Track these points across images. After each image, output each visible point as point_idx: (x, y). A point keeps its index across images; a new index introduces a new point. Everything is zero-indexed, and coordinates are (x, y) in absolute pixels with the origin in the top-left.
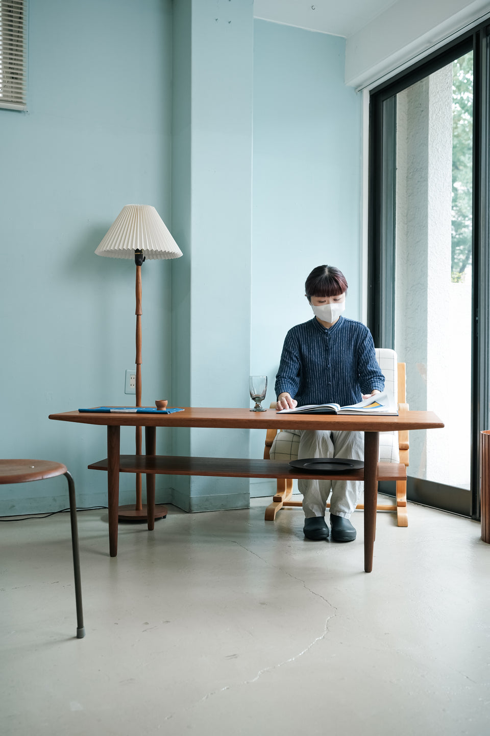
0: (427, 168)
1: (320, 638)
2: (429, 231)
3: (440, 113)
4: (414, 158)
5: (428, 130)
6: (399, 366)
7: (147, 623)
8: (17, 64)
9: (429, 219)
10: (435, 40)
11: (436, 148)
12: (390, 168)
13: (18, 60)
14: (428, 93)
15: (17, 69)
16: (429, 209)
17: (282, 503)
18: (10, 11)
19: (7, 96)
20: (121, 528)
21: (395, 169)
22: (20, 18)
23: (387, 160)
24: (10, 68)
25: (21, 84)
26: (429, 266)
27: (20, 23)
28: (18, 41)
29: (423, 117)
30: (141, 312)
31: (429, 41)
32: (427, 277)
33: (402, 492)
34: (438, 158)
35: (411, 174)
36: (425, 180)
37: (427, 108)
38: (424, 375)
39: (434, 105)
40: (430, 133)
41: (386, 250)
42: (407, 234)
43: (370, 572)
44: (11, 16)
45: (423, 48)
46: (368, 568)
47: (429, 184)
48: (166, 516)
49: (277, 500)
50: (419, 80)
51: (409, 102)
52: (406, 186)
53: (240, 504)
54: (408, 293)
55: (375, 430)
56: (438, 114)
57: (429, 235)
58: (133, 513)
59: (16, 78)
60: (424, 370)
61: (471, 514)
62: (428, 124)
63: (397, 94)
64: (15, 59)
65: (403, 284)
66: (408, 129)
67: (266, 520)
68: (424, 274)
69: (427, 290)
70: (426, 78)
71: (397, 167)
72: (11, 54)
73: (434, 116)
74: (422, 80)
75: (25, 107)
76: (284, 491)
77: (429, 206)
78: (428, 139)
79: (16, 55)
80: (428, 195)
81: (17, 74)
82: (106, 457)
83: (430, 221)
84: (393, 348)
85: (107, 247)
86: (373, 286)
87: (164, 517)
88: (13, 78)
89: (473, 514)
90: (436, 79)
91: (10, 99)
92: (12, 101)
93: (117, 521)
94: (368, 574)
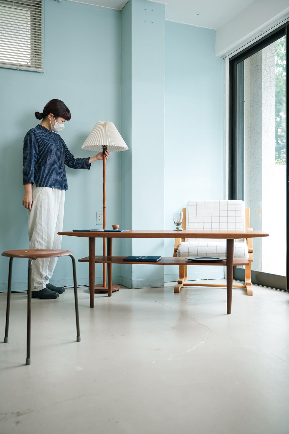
0: (261, 101)
1: (203, 342)
2: (263, 135)
3: (269, 70)
4: (254, 96)
5: (262, 80)
6: (246, 209)
7: (112, 336)
8: (38, 47)
9: (262, 129)
10: (265, 30)
11: (266, 90)
12: (241, 101)
13: (38, 45)
14: (262, 59)
15: (38, 50)
16: (262, 123)
17: (182, 284)
18: (34, 19)
19: (33, 64)
20: (96, 295)
21: (243, 101)
22: (40, 22)
23: (239, 97)
24: (34, 49)
25: (40, 58)
26: (263, 155)
27: (40, 25)
28: (38, 35)
29: (259, 73)
30: (106, 180)
31: (262, 31)
32: (262, 161)
33: (248, 278)
34: (268, 95)
35: (253, 104)
36: (260, 108)
37: (261, 67)
38: (260, 215)
39: (265, 66)
40: (263, 81)
41: (239, 146)
42: (250, 138)
43: (230, 314)
44: (35, 22)
45: (258, 34)
46: (229, 312)
47: (263, 110)
48: (119, 290)
49: (180, 282)
50: (256, 52)
51: (251, 65)
52: (249, 111)
53: (159, 284)
54: (251, 170)
55: (232, 238)
56: (267, 71)
57: (262, 138)
58: (101, 288)
59: (38, 55)
60: (260, 212)
61: (286, 289)
62: (262, 76)
63: (245, 60)
64: (37, 45)
65: (248, 165)
66: (251, 79)
67: (174, 292)
68: (260, 159)
69: (261, 168)
70: (260, 51)
71: (245, 100)
72: (35, 42)
73: (265, 72)
74: (258, 52)
75: (43, 70)
76: (183, 278)
77: (262, 121)
78: (261, 85)
79: (38, 42)
80: (262, 115)
81: (38, 52)
82: (88, 256)
83: (263, 130)
84: (243, 200)
85: (88, 144)
86: (231, 166)
87: (118, 290)
88: (36, 54)
89: (287, 289)
90: (266, 51)
91: (35, 66)
92: (35, 67)
93: (94, 292)
94: (229, 315)
